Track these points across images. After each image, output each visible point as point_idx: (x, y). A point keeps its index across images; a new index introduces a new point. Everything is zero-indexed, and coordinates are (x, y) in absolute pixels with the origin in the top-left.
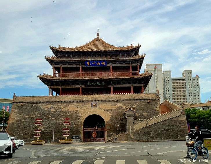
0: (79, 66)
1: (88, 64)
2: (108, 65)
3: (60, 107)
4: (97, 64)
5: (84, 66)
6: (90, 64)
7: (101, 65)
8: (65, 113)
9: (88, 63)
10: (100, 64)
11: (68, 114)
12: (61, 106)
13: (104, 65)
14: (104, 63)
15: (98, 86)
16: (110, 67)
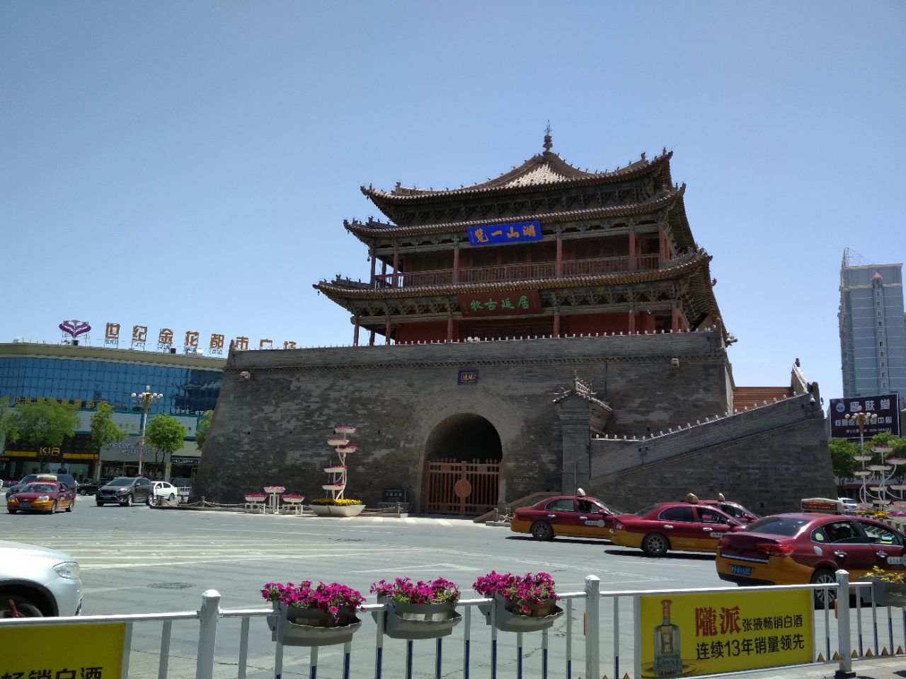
0: (452, 247)
1: (480, 238)
2: (548, 238)
3: (357, 385)
4: (509, 236)
5: (465, 245)
6: (484, 238)
7: (522, 237)
8: (370, 407)
9: (479, 234)
10: (517, 235)
11: (379, 409)
12: (360, 381)
13: (535, 239)
14: (530, 231)
15: (507, 311)
16: (554, 244)
